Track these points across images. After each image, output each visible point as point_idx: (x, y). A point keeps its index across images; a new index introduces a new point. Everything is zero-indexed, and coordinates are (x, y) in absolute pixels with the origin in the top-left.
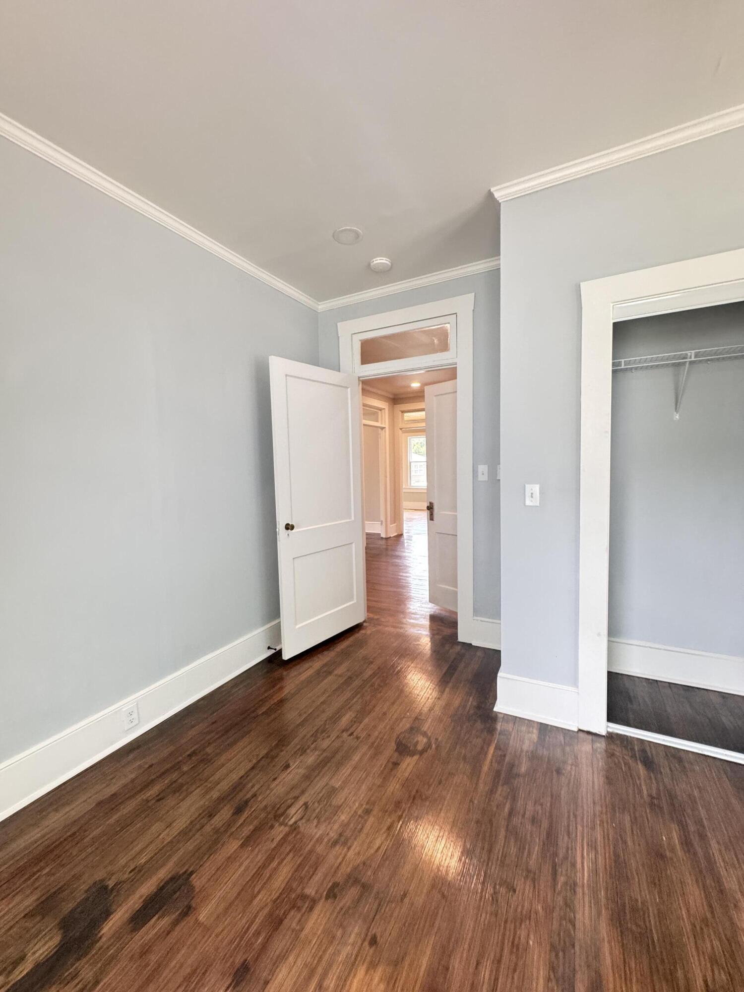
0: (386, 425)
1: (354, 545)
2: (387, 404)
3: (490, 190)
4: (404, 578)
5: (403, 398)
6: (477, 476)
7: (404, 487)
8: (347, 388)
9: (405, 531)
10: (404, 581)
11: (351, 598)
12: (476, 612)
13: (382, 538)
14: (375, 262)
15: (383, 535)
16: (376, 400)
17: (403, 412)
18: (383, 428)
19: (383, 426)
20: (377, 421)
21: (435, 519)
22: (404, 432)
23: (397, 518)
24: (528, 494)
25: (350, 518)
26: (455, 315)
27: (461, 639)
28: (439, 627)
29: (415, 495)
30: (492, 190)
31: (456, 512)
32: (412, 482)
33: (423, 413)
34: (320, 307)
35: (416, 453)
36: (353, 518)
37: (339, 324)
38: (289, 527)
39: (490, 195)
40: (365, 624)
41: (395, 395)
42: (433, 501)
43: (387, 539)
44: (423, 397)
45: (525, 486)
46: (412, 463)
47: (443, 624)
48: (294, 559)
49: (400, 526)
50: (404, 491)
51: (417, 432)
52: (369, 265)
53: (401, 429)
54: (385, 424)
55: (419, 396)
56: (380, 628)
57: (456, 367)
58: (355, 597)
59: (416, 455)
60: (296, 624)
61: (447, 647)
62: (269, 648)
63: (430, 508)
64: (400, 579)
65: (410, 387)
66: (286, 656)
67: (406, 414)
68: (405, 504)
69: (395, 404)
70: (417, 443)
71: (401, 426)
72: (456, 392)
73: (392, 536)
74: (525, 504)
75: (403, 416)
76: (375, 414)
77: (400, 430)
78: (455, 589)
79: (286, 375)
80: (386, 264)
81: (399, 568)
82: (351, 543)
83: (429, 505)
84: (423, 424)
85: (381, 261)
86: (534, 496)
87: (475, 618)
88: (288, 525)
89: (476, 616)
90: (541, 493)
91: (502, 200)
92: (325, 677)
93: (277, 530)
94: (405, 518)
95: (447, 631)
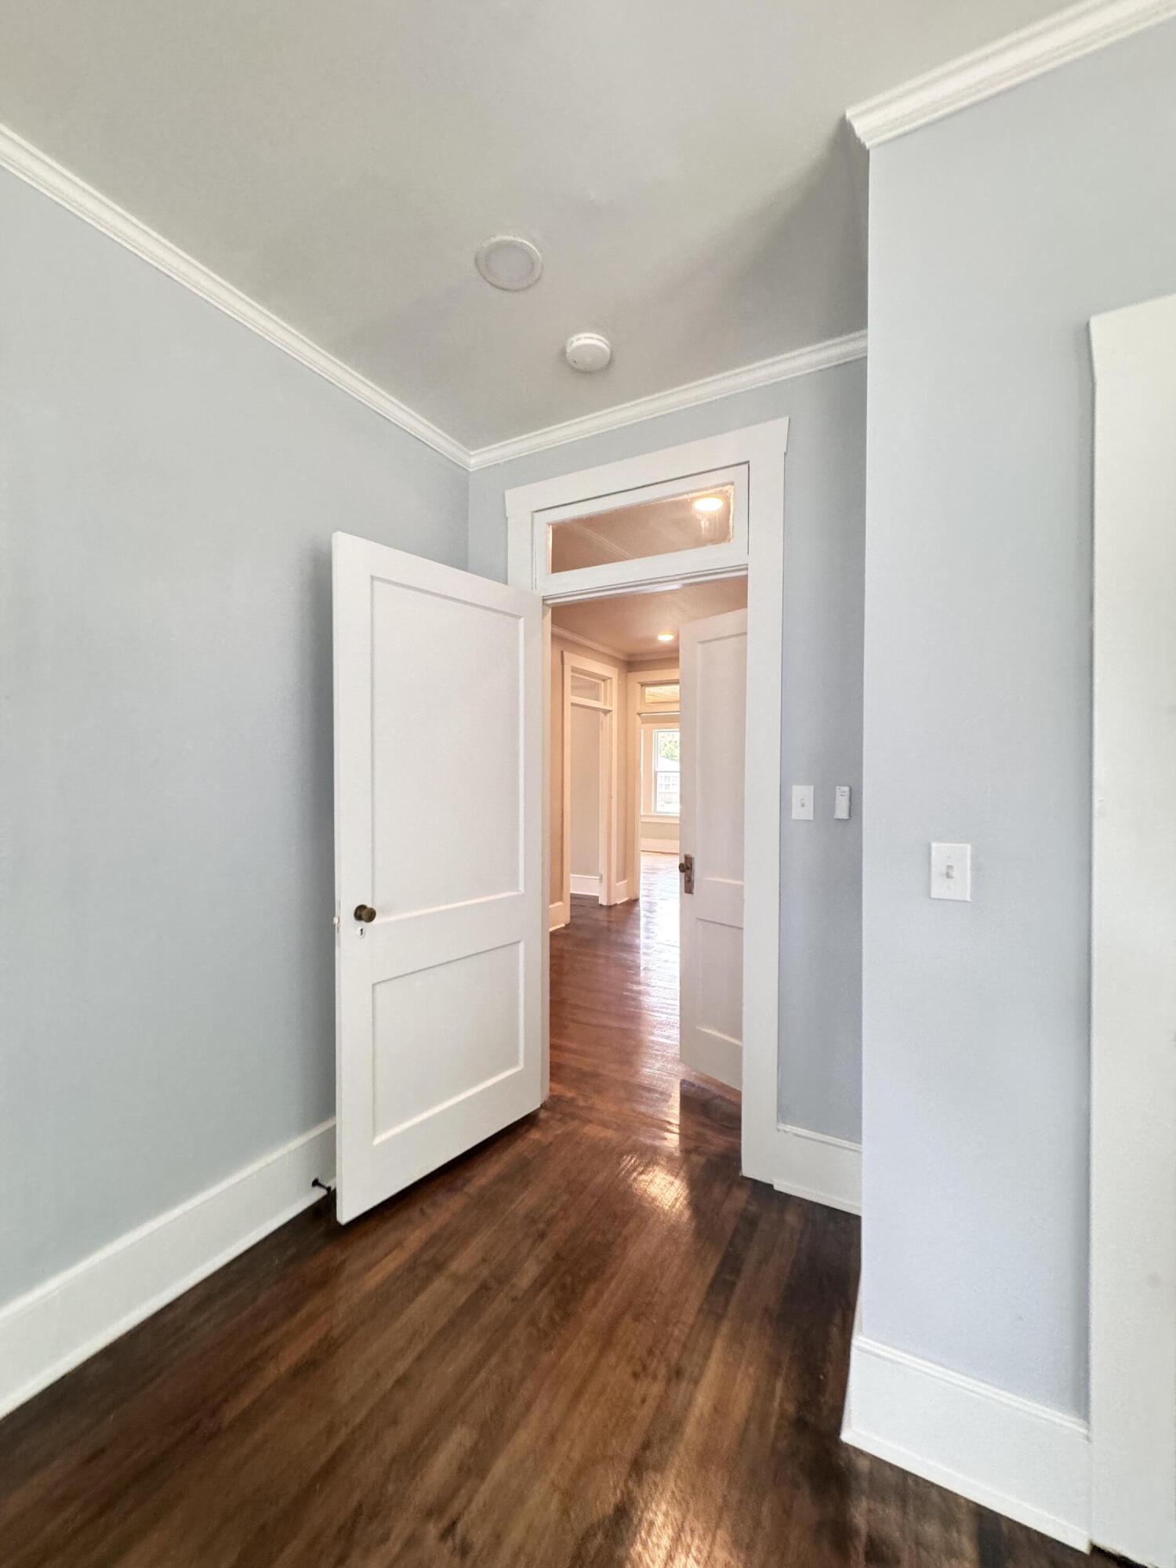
0: (614, 707)
1: (522, 946)
2: (617, 669)
3: (844, 116)
4: (633, 995)
5: (641, 661)
6: (790, 810)
7: (642, 813)
8: (520, 617)
9: (642, 893)
10: (633, 1003)
11: (515, 1063)
12: (784, 1113)
13: (601, 905)
14: (576, 344)
15: (603, 901)
16: (594, 663)
17: (643, 685)
18: (606, 712)
19: (607, 708)
20: (597, 699)
21: (695, 891)
22: (645, 721)
23: (628, 868)
24: (938, 865)
25: (514, 885)
26: (746, 466)
27: (749, 1169)
28: (701, 1130)
29: (660, 829)
30: (849, 114)
31: (742, 879)
32: (659, 803)
33: (676, 688)
34: (472, 461)
35: (668, 757)
36: (522, 889)
37: (508, 493)
38: (364, 914)
39: (844, 129)
40: (543, 1115)
41: (630, 655)
42: (693, 855)
43: (610, 907)
44: (677, 659)
45: (929, 848)
46: (658, 774)
47: (708, 1121)
48: (373, 985)
49: (634, 884)
50: (643, 819)
51: (666, 720)
52: (563, 352)
53: (639, 714)
54: (611, 705)
55: (669, 657)
56: (573, 1125)
57: (747, 576)
58: (521, 1057)
59: (667, 760)
60: (374, 1134)
61: (717, 1191)
62: (316, 1183)
63: (686, 867)
64: (627, 997)
65: (654, 640)
66: (346, 1213)
67: (648, 690)
68: (644, 843)
69: (630, 672)
70: (670, 742)
71: (639, 709)
72: (745, 633)
73: (619, 902)
74: (929, 892)
75: (643, 693)
76: (595, 686)
77: (637, 716)
78: (736, 1042)
79: (373, 578)
80: (598, 348)
81: (629, 970)
82: (519, 942)
83: (683, 861)
84: (677, 707)
85: (588, 341)
86: (954, 873)
87: (782, 1126)
88: (361, 908)
89: (784, 1123)
90: (976, 867)
91: (876, 140)
92: (427, 1281)
93: (336, 920)
94: (642, 868)
95: (718, 1142)
